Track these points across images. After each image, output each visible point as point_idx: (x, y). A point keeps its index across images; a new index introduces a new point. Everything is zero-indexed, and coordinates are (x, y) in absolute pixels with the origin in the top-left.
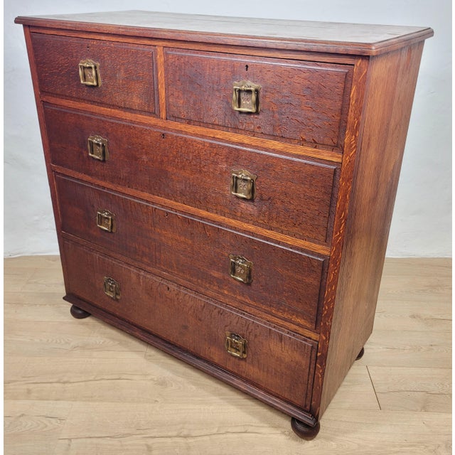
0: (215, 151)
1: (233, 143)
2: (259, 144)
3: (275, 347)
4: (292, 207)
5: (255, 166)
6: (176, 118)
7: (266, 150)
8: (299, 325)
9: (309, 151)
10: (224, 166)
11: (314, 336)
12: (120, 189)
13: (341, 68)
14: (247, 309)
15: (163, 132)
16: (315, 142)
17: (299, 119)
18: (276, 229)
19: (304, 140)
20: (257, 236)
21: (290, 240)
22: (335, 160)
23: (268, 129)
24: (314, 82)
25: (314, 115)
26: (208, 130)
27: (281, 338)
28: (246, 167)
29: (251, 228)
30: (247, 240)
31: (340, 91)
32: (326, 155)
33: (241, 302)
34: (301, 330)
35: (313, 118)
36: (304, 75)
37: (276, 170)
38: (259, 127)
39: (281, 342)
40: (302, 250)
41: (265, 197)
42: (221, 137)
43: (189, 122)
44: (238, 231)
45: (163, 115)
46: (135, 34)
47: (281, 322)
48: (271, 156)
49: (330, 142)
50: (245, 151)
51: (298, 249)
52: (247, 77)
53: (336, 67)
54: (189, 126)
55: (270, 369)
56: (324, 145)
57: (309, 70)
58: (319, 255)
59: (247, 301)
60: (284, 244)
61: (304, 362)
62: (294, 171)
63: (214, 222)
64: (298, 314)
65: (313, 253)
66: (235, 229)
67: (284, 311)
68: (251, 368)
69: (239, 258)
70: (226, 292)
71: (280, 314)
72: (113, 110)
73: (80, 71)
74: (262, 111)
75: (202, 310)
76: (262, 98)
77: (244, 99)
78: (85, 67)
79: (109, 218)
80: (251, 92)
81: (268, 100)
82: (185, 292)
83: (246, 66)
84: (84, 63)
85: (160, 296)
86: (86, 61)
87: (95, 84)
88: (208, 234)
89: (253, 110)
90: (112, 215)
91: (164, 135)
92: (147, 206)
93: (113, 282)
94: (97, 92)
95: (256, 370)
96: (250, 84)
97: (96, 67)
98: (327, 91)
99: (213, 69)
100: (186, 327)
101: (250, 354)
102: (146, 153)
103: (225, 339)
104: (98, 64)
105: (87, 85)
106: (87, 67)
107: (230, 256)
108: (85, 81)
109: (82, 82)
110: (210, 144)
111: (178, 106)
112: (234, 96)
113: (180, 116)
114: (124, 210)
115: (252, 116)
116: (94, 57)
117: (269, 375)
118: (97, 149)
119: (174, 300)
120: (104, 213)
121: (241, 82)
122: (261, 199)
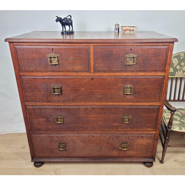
0: (116, 80)
1: (124, 76)
2: (135, 75)
3: (140, 141)
4: (147, 93)
5: (133, 82)
6: (99, 71)
7: (138, 76)
8: (148, 131)
9: (154, 74)
10: (120, 85)
11: (154, 133)
12: (68, 104)
13: (165, 46)
14: (128, 132)
15: (92, 77)
16: (156, 70)
17: (151, 64)
18: (141, 102)
19: (152, 70)
20: (133, 106)
21: (146, 104)
22: (162, 75)
23: (139, 69)
24: (156, 52)
25: (156, 62)
26: (113, 73)
27: (142, 137)
28: (130, 84)
29: (131, 104)
30: (129, 109)
31: (165, 53)
32: (160, 74)
33: (126, 131)
34: (149, 132)
35: (155, 63)
36: (153, 50)
37: (142, 82)
38: (135, 69)
39: (142, 138)
40: (150, 106)
42: (119, 75)
43: (105, 72)
44: (125, 106)
45: (92, 71)
46: (82, 42)
47: (142, 132)
48: (140, 78)
49: (161, 70)
50: (129, 78)
51: (149, 106)
52: (131, 53)
53: (164, 46)
54: (105, 73)
55: (138, 150)
56: (159, 71)
57: (155, 48)
58: (156, 106)
59: (129, 130)
60: (143, 106)
61: (151, 142)
62: (148, 81)
63: (115, 106)
64: (148, 127)
65: (154, 106)
66: (124, 106)
67: (143, 128)
68: (130, 152)
69: (126, 116)
70: (120, 129)
71: (142, 130)
72: (65, 73)
73: (49, 59)
74: (137, 63)
75: (109, 139)
76: (137, 59)
77: (130, 60)
78: (52, 57)
79: (62, 118)
80: (134, 57)
81: (139, 60)
82: (101, 135)
83: (131, 49)
84: (50, 56)
85: (89, 141)
86: (51, 55)
87: (57, 63)
88: (112, 111)
89: (134, 64)
90: (63, 116)
91: (92, 79)
92: (82, 108)
93: (63, 143)
94: (57, 67)
95: (132, 152)
96: (132, 55)
97: (57, 57)
98: (161, 54)
99: (117, 52)
100: (101, 148)
101: (130, 147)
102: (83, 87)
103: (119, 146)
104: (58, 55)
105: (52, 65)
106: (53, 57)
107: (122, 116)
108: (51, 63)
109: (50, 64)
110: (114, 78)
111: (101, 67)
112: (127, 60)
113: (101, 70)
114: (70, 112)
115: (133, 66)
116: (55, 53)
117: (138, 151)
118: (56, 90)
119: (96, 140)
120: (58, 116)
121: (129, 55)
122: (136, 93)
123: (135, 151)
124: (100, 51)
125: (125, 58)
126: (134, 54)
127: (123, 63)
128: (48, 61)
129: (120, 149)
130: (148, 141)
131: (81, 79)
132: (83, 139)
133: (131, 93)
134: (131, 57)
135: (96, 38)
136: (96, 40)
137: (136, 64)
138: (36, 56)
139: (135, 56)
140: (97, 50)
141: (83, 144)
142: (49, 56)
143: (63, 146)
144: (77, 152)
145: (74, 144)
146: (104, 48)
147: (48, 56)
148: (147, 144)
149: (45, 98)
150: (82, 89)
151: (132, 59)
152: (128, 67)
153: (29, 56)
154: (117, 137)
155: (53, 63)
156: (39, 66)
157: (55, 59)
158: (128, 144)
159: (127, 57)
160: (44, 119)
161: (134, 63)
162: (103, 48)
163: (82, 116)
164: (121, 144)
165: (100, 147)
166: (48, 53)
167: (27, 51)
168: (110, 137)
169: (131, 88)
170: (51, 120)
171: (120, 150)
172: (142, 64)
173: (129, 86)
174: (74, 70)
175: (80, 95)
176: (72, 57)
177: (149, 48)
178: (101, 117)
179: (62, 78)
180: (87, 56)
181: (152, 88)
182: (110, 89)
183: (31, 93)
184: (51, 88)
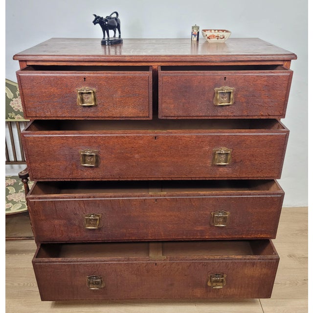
0: (200, 140)
3: (249, 271)
4: (257, 162)
5: (231, 143)
10: (207, 148)
15: (155, 135)
16: (269, 115)
17: (259, 104)
19: (262, 115)
20: (234, 194)
23: (238, 113)
24: (270, 82)
25: (269, 100)
27: (253, 264)
28: (225, 146)
30: (225, 200)
31: (285, 85)
35: (268, 102)
36: (264, 79)
37: (247, 143)
38: (232, 113)
40: (266, 194)
41: (237, 161)
46: (140, 60)
48: (243, 135)
49: (278, 113)
50: (224, 136)
51: (263, 194)
52: (225, 84)
56: (274, 116)
57: (267, 76)
58: (278, 194)
59: (224, 237)
61: (269, 272)
64: (261, 232)
67: (252, 234)
68: (229, 290)
69: (220, 212)
73: (79, 97)
74: (235, 103)
75: (188, 268)
76: (235, 95)
77: (223, 98)
78: (84, 93)
79: (97, 219)
80: (230, 93)
81: (239, 96)
82: (172, 262)
83: (225, 78)
84: (81, 90)
85: (148, 271)
86: (83, 88)
87: (93, 104)
88: (194, 204)
89: (231, 103)
90: (98, 216)
91: (155, 137)
92: (136, 199)
93: (97, 278)
94: (93, 109)
95: (232, 290)
96: (227, 89)
97: (94, 92)
98: (278, 86)
99: (199, 82)
100: (172, 285)
101: (228, 282)
102: (138, 153)
103: (208, 280)
104: (95, 89)
105: (84, 106)
106: (86, 93)
107: (212, 213)
108: (83, 103)
109: (80, 104)
110: (197, 136)
111: (170, 109)
112: (218, 97)
113: (171, 115)
114: (112, 208)
115: (227, 107)
116: (90, 85)
117: (243, 289)
118: (88, 159)
119: (161, 271)
120: (90, 217)
121: (221, 88)
122: (235, 162)
123: (238, 288)
124: (170, 81)
125: (215, 94)
126: (229, 86)
127: (210, 101)
128: (77, 100)
129: (209, 284)
130: (264, 271)
131: (134, 138)
132: (135, 269)
133: (227, 163)
134: (226, 91)
138: (56, 91)
139: (231, 89)
140: (164, 80)
141: (136, 278)
145: (118, 277)
146: (177, 76)
147: (78, 90)
148: (262, 276)
149: (68, 173)
150: (137, 156)
151: (227, 95)
152: (220, 109)
153: (43, 91)
155: (86, 103)
156: (61, 108)
157: (89, 96)
158: (225, 276)
159: (217, 92)
160: (63, 222)
161: (229, 103)
162: (174, 76)
163: (136, 214)
164: (211, 277)
165: (169, 282)
166: (77, 86)
167: (40, 83)
169: (228, 153)
170: (77, 223)
171: (209, 288)
172: (245, 104)
173: (223, 150)
174: (124, 116)
175: (132, 166)
176: (119, 92)
177: (257, 76)
178: (171, 216)
179: (98, 137)
180: (147, 91)
181: (266, 154)
182: (187, 155)
183: (42, 165)
184: (79, 155)
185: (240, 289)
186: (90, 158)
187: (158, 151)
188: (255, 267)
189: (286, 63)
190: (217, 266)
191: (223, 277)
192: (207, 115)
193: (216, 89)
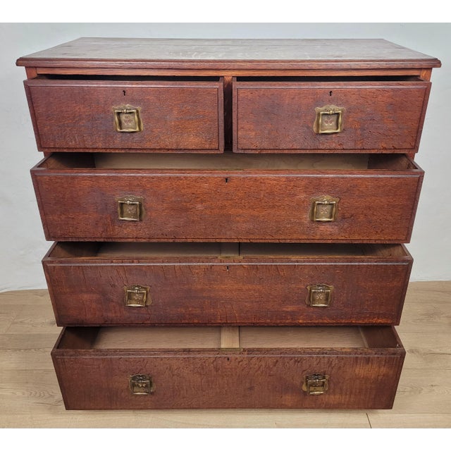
0: (292, 184)
3: (362, 371)
4: (375, 218)
5: (337, 189)
6: (245, 150)
7: (351, 173)
10: (302, 196)
15: (226, 176)
16: (394, 148)
17: (381, 131)
19: (385, 148)
20: (340, 260)
23: (350, 145)
24: (397, 99)
25: (395, 126)
27: (368, 360)
28: (328, 193)
30: (327, 268)
31: (420, 104)
35: (393, 128)
36: (388, 94)
37: (361, 189)
38: (340, 145)
39: (368, 364)
41: (347, 215)
44: (317, 262)
48: (356, 178)
49: (408, 146)
50: (328, 178)
52: (330, 102)
55: (354, 391)
56: (402, 149)
57: (393, 90)
59: (325, 321)
61: (391, 372)
62: (379, 187)
64: (379, 316)
66: (314, 261)
68: (332, 397)
69: (319, 286)
71: (360, 322)
73: (116, 118)
75: (275, 366)
76: (345, 118)
77: (327, 122)
78: (123, 113)
79: (143, 294)
80: (338, 114)
81: (351, 120)
82: (251, 356)
83: (331, 92)
84: (120, 109)
85: (217, 369)
86: (121, 106)
87: (136, 129)
88: (282, 273)
89: (339, 130)
90: (145, 289)
91: (227, 179)
92: (199, 266)
93: (144, 378)
94: (137, 138)
95: (337, 397)
96: (333, 108)
98: (408, 105)
99: (293, 99)
100: (251, 388)
101: (332, 385)
102: (202, 201)
103: (303, 383)
104: (139, 108)
105: (124, 133)
106: (127, 113)
107: (308, 288)
108: (121, 129)
109: (119, 130)
110: (287, 178)
111: (250, 138)
112: (320, 121)
113: (252, 147)
114: (165, 278)
115: (334, 136)
116: (133, 101)
117: (352, 396)
118: (127, 210)
119: (235, 369)
120: (134, 289)
121: (324, 108)
122: (344, 218)
123: (346, 394)
124: (250, 96)
125: (315, 116)
126: (337, 105)
127: (308, 127)
128: (114, 124)
129: (305, 388)
130: (383, 370)
131: (196, 180)
132: (199, 365)
133: (332, 219)
134: (331, 112)
135: (239, 57)
136: (238, 63)
137: (344, 131)
138: (82, 110)
139: (339, 109)
140: (241, 95)
141: (199, 380)
142: (116, 108)
143: (145, 383)
144: (184, 398)
145: (175, 377)
146: (260, 89)
147: (114, 109)
148: (380, 378)
149: (101, 229)
150: (199, 206)
151: (333, 118)
152: (322, 138)
153: (64, 109)
154: (296, 361)
155: (128, 128)
156: (91, 135)
157: (131, 117)
158: (327, 377)
159: (319, 114)
160: (95, 296)
161: (337, 129)
162: (257, 89)
163: (199, 287)
164: (307, 377)
165: (248, 385)
166: (114, 102)
168: (277, 361)
169: (332, 205)
170: (115, 298)
171: (305, 393)
172: (359, 132)
173: (326, 199)
174: (182, 147)
175: (193, 222)
176: (175, 112)
177: (378, 90)
178: (249, 290)
179: (143, 177)
180: (216, 111)
181: (388, 205)
182: (273, 207)
183: (63, 217)
184: (115, 203)
185: (347, 396)
186: (131, 208)
187: (231, 200)
188: (370, 364)
189: (423, 74)
190: (315, 363)
191: (324, 378)
192: (303, 147)
193: (318, 109)
